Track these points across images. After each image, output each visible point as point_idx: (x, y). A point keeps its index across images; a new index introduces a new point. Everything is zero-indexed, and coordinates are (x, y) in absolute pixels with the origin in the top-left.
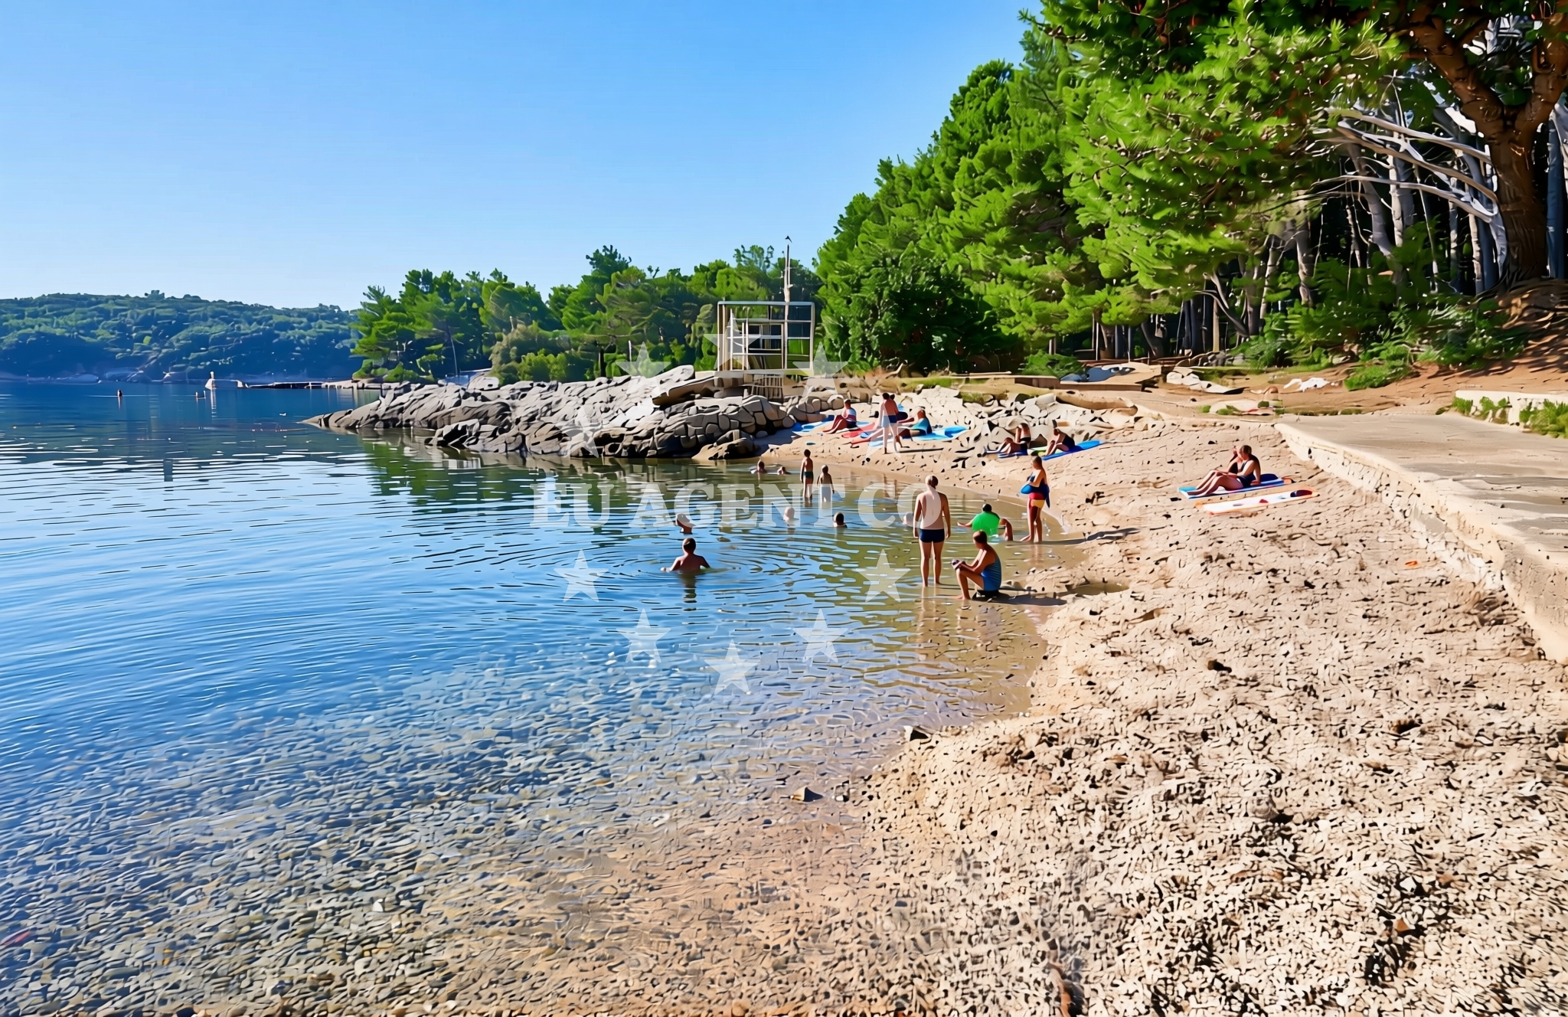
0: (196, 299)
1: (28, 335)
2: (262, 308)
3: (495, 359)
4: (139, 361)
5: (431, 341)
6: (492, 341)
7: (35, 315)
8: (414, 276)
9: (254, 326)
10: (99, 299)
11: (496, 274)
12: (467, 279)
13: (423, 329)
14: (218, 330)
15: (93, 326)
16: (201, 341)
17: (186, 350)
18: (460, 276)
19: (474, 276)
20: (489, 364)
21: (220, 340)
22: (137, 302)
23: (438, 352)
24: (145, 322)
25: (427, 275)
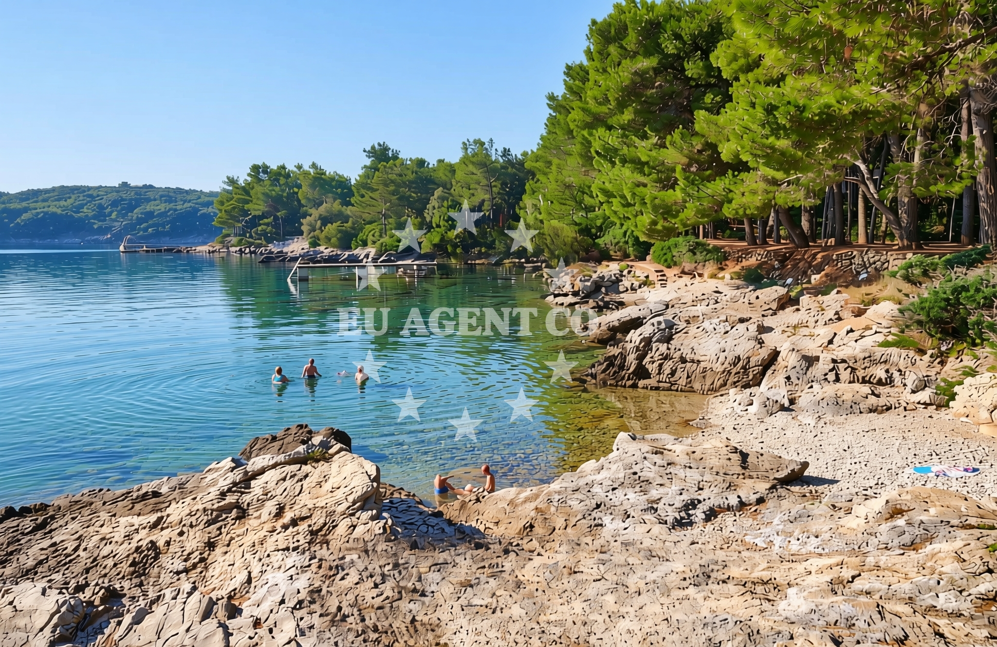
0: (151, 186)
1: (38, 213)
2: (195, 191)
3: (305, 228)
4: (108, 229)
5: (263, 216)
6: (305, 216)
7: (44, 200)
8: (255, 168)
9: (187, 205)
10: (89, 188)
11: (314, 166)
12: (295, 169)
13: (257, 207)
14: (163, 207)
15: (82, 206)
16: (150, 215)
17: (140, 221)
18: (291, 167)
19: (299, 167)
20: (301, 233)
21: (163, 214)
22: (112, 189)
23: (267, 224)
24: (115, 204)
25: (265, 169)
